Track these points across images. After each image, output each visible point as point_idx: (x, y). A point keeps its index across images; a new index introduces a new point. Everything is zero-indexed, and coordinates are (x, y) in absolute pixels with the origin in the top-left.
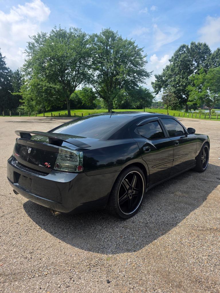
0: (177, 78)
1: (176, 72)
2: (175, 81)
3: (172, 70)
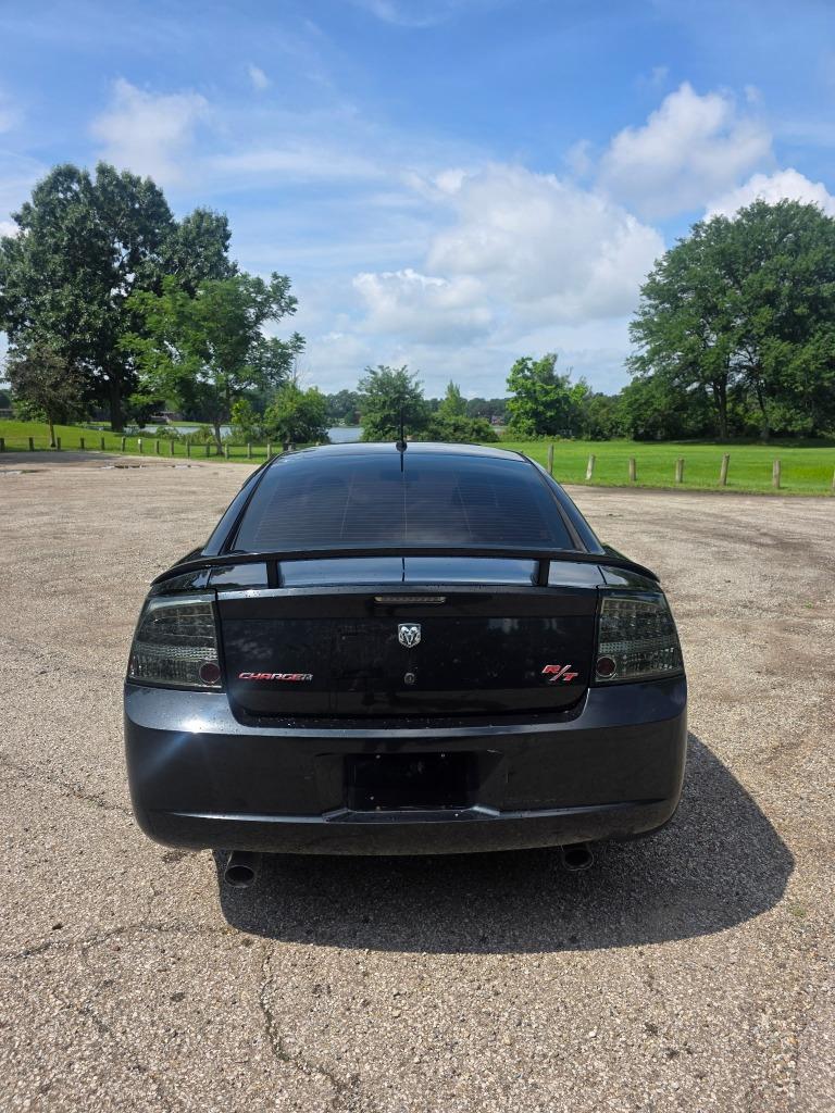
0: (66, 295)
1: (54, 272)
2: (56, 306)
3: (38, 261)
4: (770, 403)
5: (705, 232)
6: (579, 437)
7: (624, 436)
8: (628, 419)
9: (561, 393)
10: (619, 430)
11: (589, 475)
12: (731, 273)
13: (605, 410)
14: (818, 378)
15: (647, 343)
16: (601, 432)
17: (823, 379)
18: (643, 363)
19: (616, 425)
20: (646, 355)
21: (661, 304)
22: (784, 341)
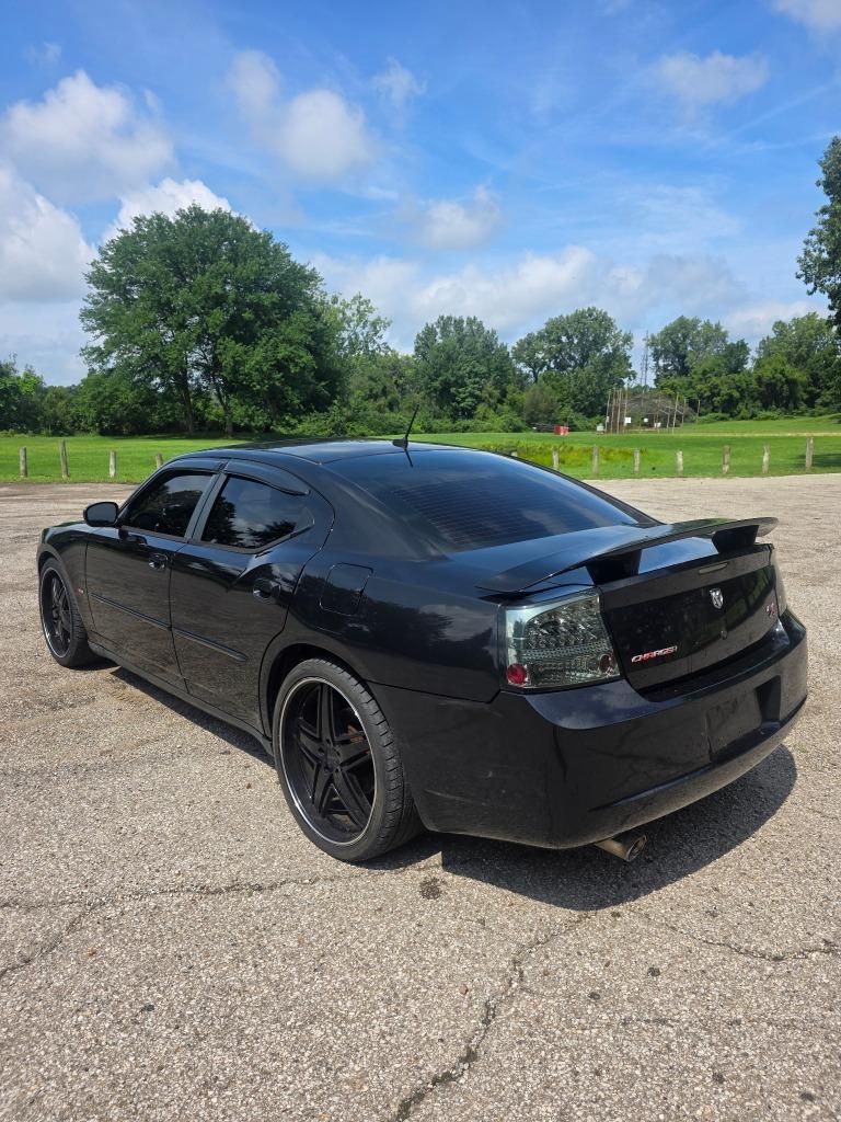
4: (234, 401)
5: (147, 226)
6: (37, 432)
7: (88, 431)
8: (93, 413)
9: (9, 384)
10: (82, 424)
11: (112, 473)
12: (179, 273)
13: (64, 402)
14: (270, 378)
15: (102, 334)
16: (62, 427)
17: (274, 379)
18: (101, 355)
19: (78, 418)
20: (102, 346)
21: (111, 294)
22: (237, 343)
